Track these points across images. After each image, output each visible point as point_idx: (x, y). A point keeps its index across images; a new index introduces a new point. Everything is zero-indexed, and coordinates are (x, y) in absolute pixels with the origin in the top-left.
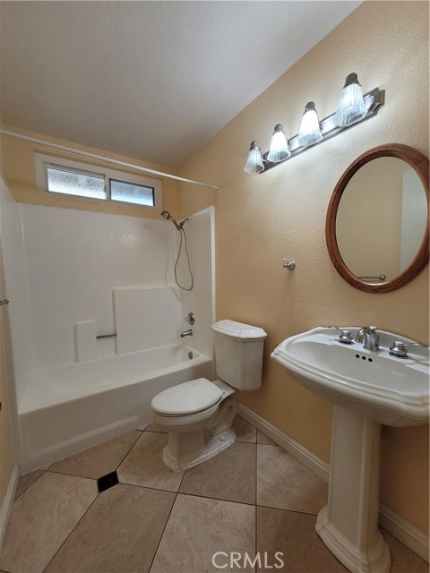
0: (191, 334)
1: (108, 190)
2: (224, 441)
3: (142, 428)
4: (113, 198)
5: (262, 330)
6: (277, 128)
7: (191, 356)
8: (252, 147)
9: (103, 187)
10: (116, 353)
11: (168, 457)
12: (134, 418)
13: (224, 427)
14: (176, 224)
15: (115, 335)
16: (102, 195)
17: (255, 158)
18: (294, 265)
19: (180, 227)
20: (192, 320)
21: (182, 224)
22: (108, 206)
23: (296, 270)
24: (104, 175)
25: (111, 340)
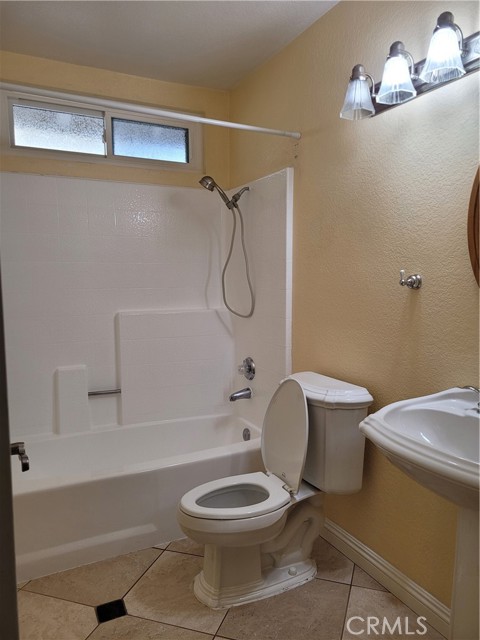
0: (248, 396)
1: (109, 139)
2: (295, 576)
3: (162, 545)
4: (118, 152)
5: (364, 391)
6: (394, 50)
7: (247, 436)
8: (354, 77)
9: (100, 133)
10: (120, 422)
11: (203, 587)
12: (150, 528)
13: (297, 554)
14: (224, 197)
15: (118, 392)
16: (98, 148)
17: (359, 93)
18: (420, 282)
19: (232, 204)
20: (251, 370)
21: (236, 198)
22: (109, 165)
23: (422, 290)
24: (103, 113)
25: (111, 401)
